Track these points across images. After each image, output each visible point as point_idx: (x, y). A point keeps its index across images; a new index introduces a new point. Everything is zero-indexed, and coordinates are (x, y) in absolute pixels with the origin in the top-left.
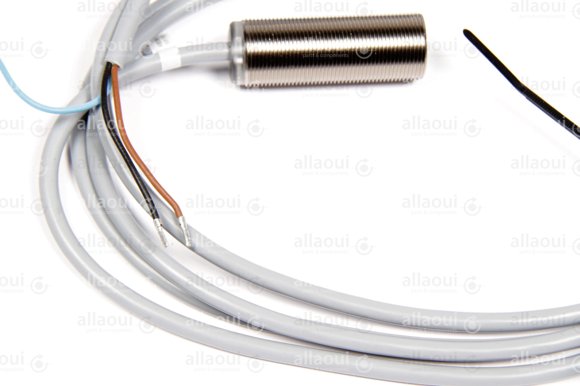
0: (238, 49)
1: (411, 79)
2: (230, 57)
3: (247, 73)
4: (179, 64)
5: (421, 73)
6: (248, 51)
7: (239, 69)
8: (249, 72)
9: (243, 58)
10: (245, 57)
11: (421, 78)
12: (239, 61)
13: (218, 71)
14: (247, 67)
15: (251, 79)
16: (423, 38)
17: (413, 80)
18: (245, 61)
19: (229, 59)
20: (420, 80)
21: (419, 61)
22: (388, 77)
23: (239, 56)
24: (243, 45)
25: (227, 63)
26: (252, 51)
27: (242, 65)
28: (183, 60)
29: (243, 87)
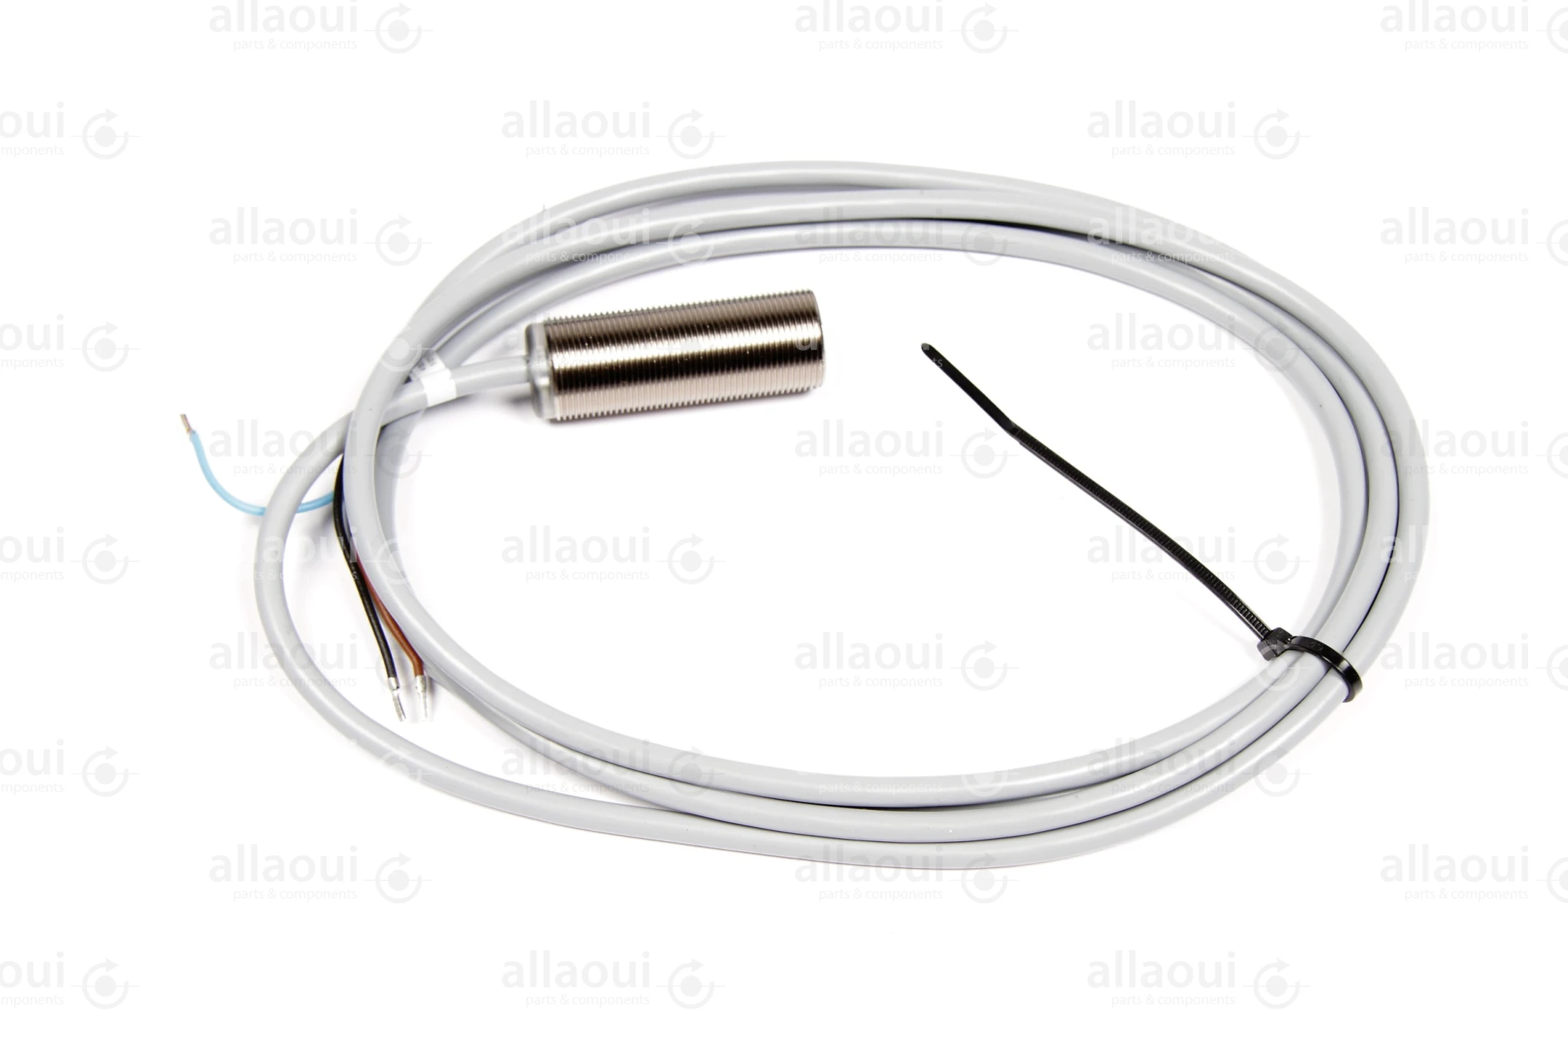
0: (541, 364)
1: (805, 389)
2: (530, 378)
3: (558, 400)
4: (453, 395)
5: (820, 376)
6: (556, 367)
7: (544, 395)
8: (561, 397)
9: (549, 376)
10: (552, 374)
11: (820, 385)
12: (544, 382)
13: (518, 401)
14: (557, 391)
15: (564, 407)
16: (816, 325)
17: (808, 389)
18: (552, 381)
19: (528, 381)
20: (818, 390)
21: (815, 359)
22: (777, 386)
23: (543, 375)
24: (547, 357)
25: (525, 388)
26: (562, 367)
27: (549, 388)
28: (458, 388)
29: (554, 421)
